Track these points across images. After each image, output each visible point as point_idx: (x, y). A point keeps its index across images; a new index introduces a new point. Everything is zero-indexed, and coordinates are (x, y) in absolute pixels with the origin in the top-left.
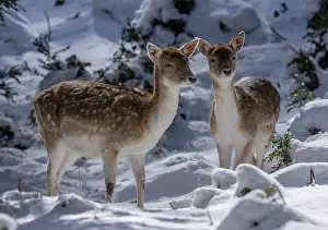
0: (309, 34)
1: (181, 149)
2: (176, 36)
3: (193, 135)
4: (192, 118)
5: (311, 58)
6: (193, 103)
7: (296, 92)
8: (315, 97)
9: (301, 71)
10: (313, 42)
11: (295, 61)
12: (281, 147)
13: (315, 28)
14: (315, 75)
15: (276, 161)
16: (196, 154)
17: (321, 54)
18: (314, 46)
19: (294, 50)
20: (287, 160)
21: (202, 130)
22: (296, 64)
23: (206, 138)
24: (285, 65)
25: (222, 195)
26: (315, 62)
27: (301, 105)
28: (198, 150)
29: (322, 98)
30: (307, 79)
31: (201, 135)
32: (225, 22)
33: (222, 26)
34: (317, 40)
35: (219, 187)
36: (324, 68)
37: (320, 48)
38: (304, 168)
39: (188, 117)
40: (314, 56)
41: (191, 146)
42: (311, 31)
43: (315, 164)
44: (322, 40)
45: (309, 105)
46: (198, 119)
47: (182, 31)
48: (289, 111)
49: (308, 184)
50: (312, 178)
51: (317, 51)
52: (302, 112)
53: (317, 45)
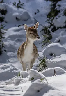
0: (48, 20)
1: (5, 62)
2: (1, 22)
3: (9, 57)
4: (8, 51)
5: (49, 29)
6: (8, 46)
7: (44, 41)
8: (51, 42)
9: (46, 33)
10: (49, 23)
11: (43, 30)
12: (42, 62)
13: (50, 18)
14: (50, 34)
15: (41, 67)
16: (10, 64)
17: (52, 27)
18: (49, 24)
19: (43, 26)
20: (45, 66)
21: (12, 56)
22: (43, 31)
23: (14, 58)
24: (40, 31)
25: (24, 80)
26: (50, 30)
27: (46, 45)
28: (11, 63)
29: (54, 43)
30: (48, 36)
31: (12, 57)
32: (18, 17)
33: (17, 19)
34: (51, 22)
35: (22, 77)
36: (53, 32)
37: (52, 25)
38: (52, 69)
39: (7, 51)
40: (50, 28)
41: (9, 61)
42: (48, 19)
43: (55, 68)
44: (52, 22)
45: (49, 45)
46: (10, 51)
47: (3, 21)
48: (42, 48)
49: (53, 75)
50: (55, 73)
51: (51, 26)
52: (47, 48)
53: (51, 24)
